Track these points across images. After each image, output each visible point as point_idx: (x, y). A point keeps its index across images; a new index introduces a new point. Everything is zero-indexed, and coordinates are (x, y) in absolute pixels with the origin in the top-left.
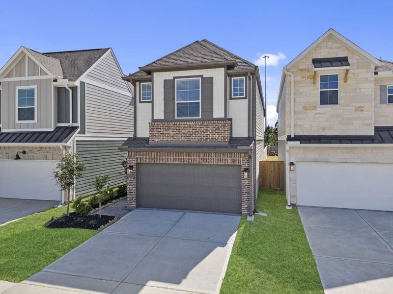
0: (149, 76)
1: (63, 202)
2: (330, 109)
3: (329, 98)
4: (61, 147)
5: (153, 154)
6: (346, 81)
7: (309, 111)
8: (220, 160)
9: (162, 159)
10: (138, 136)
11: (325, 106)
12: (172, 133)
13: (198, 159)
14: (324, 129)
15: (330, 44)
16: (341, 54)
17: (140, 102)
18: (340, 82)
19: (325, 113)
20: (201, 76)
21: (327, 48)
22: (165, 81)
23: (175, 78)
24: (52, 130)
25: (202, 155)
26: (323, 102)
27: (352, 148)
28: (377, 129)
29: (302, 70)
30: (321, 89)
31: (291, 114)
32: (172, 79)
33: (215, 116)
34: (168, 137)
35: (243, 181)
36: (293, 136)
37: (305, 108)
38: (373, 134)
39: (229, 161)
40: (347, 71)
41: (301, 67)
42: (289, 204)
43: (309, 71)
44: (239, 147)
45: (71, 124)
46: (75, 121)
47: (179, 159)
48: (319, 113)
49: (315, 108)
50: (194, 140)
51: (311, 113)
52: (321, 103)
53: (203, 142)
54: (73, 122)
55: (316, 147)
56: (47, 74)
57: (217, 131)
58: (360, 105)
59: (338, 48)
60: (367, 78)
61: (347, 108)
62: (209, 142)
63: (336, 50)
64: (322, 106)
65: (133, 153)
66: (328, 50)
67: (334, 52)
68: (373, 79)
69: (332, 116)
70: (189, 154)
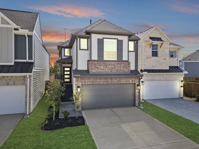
0: (89, 36)
1: (28, 113)
2: (155, 58)
3: (155, 54)
4: (28, 76)
5: (92, 79)
6: (161, 48)
7: (148, 59)
8: (126, 81)
9: (97, 82)
10: (79, 69)
11: (154, 57)
12: (103, 68)
13: (116, 81)
14: (153, 67)
15: (155, 31)
16: (159, 37)
17: (80, 49)
18: (159, 47)
19: (154, 60)
20: (117, 39)
21: (154, 33)
22: (98, 39)
23: (103, 38)
24: (13, 64)
25: (118, 79)
26: (153, 55)
27: (163, 75)
28: (170, 67)
29: (146, 41)
30: (152, 50)
31: (142, 60)
32: (102, 38)
33: (124, 59)
34: (101, 70)
35: (136, 91)
36: (143, 70)
37: (147, 58)
38: (168, 69)
39: (131, 81)
40: (162, 43)
41: (146, 40)
42: (141, 100)
43: (148, 42)
44: (138, 75)
45: (27, 60)
46: (30, 58)
47: (106, 81)
48: (152, 60)
49: (150, 58)
50: (114, 71)
51: (149, 60)
52: (152, 56)
53: (119, 72)
54: (29, 59)
55: (151, 74)
56: (10, 24)
57: (125, 67)
58: (165, 57)
59: (158, 34)
60: (167, 47)
61: (161, 58)
62: (121, 72)
63: (158, 35)
64: (153, 57)
65: (80, 79)
66: (155, 34)
67: (157, 35)
68: (169, 48)
69: (156, 61)
70: (111, 78)
